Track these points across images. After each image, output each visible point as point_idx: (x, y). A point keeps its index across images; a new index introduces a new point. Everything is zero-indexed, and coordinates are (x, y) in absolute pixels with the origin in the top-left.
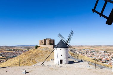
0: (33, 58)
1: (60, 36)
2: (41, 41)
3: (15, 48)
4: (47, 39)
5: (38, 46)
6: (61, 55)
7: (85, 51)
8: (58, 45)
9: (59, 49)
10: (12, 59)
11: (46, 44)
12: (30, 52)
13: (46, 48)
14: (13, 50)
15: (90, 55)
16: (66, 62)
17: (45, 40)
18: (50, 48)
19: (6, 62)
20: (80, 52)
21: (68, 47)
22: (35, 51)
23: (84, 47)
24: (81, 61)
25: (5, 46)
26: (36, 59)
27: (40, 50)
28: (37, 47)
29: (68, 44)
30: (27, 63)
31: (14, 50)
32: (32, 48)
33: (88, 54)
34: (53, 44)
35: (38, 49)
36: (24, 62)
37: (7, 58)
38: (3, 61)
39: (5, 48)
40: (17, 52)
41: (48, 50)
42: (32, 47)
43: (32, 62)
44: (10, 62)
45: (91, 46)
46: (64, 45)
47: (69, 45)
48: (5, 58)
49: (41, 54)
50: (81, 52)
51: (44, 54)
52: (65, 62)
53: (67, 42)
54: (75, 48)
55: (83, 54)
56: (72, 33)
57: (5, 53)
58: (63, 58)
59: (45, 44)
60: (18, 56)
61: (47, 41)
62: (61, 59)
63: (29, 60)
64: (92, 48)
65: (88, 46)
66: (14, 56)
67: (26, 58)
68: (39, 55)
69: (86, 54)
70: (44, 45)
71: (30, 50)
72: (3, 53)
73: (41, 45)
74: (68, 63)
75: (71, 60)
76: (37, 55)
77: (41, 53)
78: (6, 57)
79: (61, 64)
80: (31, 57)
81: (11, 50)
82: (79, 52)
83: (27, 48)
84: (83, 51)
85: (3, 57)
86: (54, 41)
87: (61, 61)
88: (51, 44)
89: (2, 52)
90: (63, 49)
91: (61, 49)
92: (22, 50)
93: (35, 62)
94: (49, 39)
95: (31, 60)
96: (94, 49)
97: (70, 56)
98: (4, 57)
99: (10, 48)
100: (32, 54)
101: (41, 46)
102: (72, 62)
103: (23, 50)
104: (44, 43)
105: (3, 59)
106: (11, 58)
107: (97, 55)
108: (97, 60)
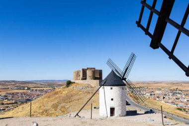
0: (63, 104)
1: (110, 63)
2: (78, 73)
3: (30, 86)
4: (88, 69)
5: (72, 81)
6: (112, 99)
7: (160, 92)
8: (106, 79)
9: (107, 88)
10: (25, 105)
11: (86, 79)
12: (56, 93)
13: (86, 85)
14: (26, 88)
15: (170, 101)
16: (122, 112)
17: (84, 71)
18: (93, 86)
19: (13, 111)
20: (151, 95)
21: (125, 85)
22: (65, 92)
23: (159, 85)
24: (151, 112)
25: (14, 81)
26: (67, 107)
27: (75, 88)
28: (69, 83)
29: (125, 79)
30: (51, 112)
31: (29, 89)
32: (61, 85)
33: (167, 97)
34: (100, 78)
35: (71, 87)
36: (46, 111)
37: (16, 103)
38: (9, 108)
39: (13, 85)
40: (34, 93)
41: (90, 89)
42: (60, 83)
43: (61, 112)
44: (20, 110)
45: (174, 83)
46: (117, 80)
47: (127, 80)
48: (12, 103)
49: (77, 97)
50: (153, 93)
51: (81, 96)
52: (120, 113)
53: (124, 75)
54: (142, 85)
55: (158, 97)
56: (133, 57)
57: (13, 94)
58: (116, 104)
59: (84, 78)
60: (35, 100)
61: (89, 73)
62: (113, 106)
63: (55, 107)
64: (175, 87)
65: (168, 83)
66: (28, 100)
67: (50, 104)
68: (73, 98)
69: (164, 98)
70: (83, 79)
71: (57, 90)
72: (10, 94)
73: (76, 79)
74: (125, 113)
75: (131, 110)
76: (69, 98)
77: (77, 94)
78: (14, 101)
79: (111, 116)
80: (59, 103)
81: (24, 89)
82: (149, 94)
83: (52, 85)
84: (157, 92)
85: (9, 102)
86: (100, 72)
87: (112, 110)
88: (95, 78)
89: (8, 92)
90: (115, 87)
91: (112, 88)
92: (42, 89)
93: (64, 111)
94: (91, 69)
95: (59, 107)
96: (180, 88)
97: (132, 102)
98: (11, 102)
99: (22, 85)
100: (60, 97)
101: (77, 81)
102: (134, 113)
103: (44, 89)
104: (83, 76)
105: (9, 106)
106: (22, 103)
107: (185, 100)
108: (185, 110)
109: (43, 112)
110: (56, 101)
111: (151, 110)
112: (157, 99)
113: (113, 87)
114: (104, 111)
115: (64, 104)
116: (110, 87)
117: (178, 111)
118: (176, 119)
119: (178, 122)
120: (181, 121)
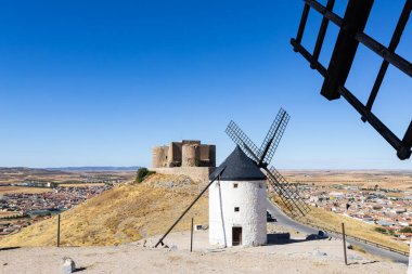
0: (129, 220)
1: (232, 129)
2: (162, 151)
3: (58, 179)
4: (184, 142)
5: (150, 169)
6: (237, 209)
7: (341, 194)
8: (224, 165)
9: (227, 185)
10: (46, 221)
11: (179, 165)
12: (115, 196)
13: (181, 179)
14: (49, 185)
15: (362, 213)
16: (258, 237)
17: (177, 148)
18: (196, 179)
19: (21, 234)
20: (321, 200)
21: (264, 178)
22: (135, 192)
24: (321, 236)
25: (21, 169)
26: (138, 225)
27: (156, 185)
28: (143, 174)
29: (265, 166)
30: (102, 236)
31: (54, 185)
32: (126, 178)
33: (354, 205)
34: (211, 164)
35: (147, 182)
36: (93, 234)
37: (25, 216)
38: (10, 228)
39: (20, 177)
40: (65, 194)
41: (189, 186)
42: (124, 174)
43: (125, 236)
44: (36, 231)
45: (370, 176)
46: (249, 168)
47: (268, 167)
48: (18, 217)
49: (160, 205)
50: (324, 196)
51: (171, 202)
52: (253, 238)
53: (263, 157)
54: (301, 179)
55: (335, 205)
56: (283, 118)
57: (20, 196)
58: (245, 220)
59: (177, 162)
60: (69, 210)
61: (187, 152)
62: (238, 223)
63: (113, 225)
64: (371, 184)
65: (356, 175)
66: (53, 210)
67: (102, 219)
68: (153, 207)
69: (348, 206)
70: (173, 165)
71: (117, 187)
72: (13, 196)
73: (158, 166)
74: (264, 239)
75: (278, 232)
76: (142, 207)
77: (161, 197)
78: (21, 213)
79: (234, 244)
80: (121, 216)
81: (43, 187)
82: (316, 199)
83: (106, 177)
84: (334, 194)
85: (11, 214)
86: (212, 150)
87: (237, 232)
88: (201, 164)
89: (9, 192)
90: (244, 182)
91: (236, 186)
92: (84, 185)
93: (133, 234)
94: (192, 142)
95: (121, 226)
96: (383, 185)
97: (279, 216)
98: (15, 213)
99: (39, 177)
100: (123, 203)
101: (160, 170)
102: (284, 239)
103: (90, 185)
104: (174, 159)
105: (12, 222)
106: (41, 216)
107: (394, 211)
108: (392, 232)
109: (86, 237)
110: (115, 213)
111: (321, 233)
112: (334, 209)
113: (240, 183)
114: (218, 234)
115: (133, 218)
116: (232, 183)
117: (379, 236)
118: (372, 251)
119: (377, 258)
120: (384, 256)
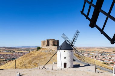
1: (64, 36)
2: (44, 42)
3: (15, 50)
4: (50, 39)
5: (41, 47)
6: (65, 58)
7: (94, 53)
8: (61, 46)
10: (11, 62)
11: (49, 46)
12: (31, 54)
13: (49, 50)
14: (12, 52)
15: (100, 59)
16: (71, 66)
17: (48, 41)
18: (53, 50)
19: (4, 65)
20: (88, 55)
21: (73, 49)
22: (36, 53)
23: (93, 49)
24: (88, 65)
25: (4, 47)
26: (37, 63)
27: (42, 51)
28: (39, 48)
29: (73, 46)
30: (27, 66)
31: (14, 52)
32: (34, 50)
34: (58, 45)
35: (40, 51)
36: (25, 65)
37: (6, 60)
38: (1, 64)
39: (4, 49)
40: (17, 54)
41: (51, 52)
42: (33, 48)
43: (34, 66)
44: (9, 64)
45: (102, 48)
46: (68, 46)
47: (74, 46)
48: (3, 61)
49: (43, 57)
50: (89, 54)
51: (46, 56)
52: (70, 66)
53: (72, 43)
54: (83, 49)
55: (92, 57)
56: (78, 33)
57: (4, 55)
58: (67, 61)
59: (48, 45)
60: (18, 59)
61: (51, 42)
62: (65, 62)
63: (30, 62)
64: (102, 51)
65: (98, 48)
66: (13, 58)
67: (27, 61)
68: (41, 57)
69: (96, 57)
70: (47, 46)
71: (31, 52)
72: (2, 55)
74: (73, 66)
75: (76, 64)
76: (38, 58)
77: (44, 55)
78: (4, 59)
79: (64, 68)
80: (33, 60)
81: (11, 52)
82: (87, 55)
83: (28, 49)
84: (92, 53)
85: (1, 60)
86: (58, 42)
87: (65, 64)
88: (55, 45)
90: (67, 51)
91: (65, 51)
92: (22, 52)
93: (36, 65)
94: (52, 39)
95: (33, 63)
96: (105, 51)
97: (77, 60)
98: (3, 60)
99: (9, 49)
100: (33, 57)
101: (43, 47)
102: (78, 66)
103: (24, 52)
104: (47, 44)
105: (2, 62)
106: (10, 60)
107: (108, 58)
108: (108, 64)
109: (23, 66)
110: (31, 59)
111: (88, 64)
112: (92, 58)
114: (60, 65)
115: (36, 61)
116: (63, 51)
117: (104, 65)
118: (103, 69)
119: (104, 71)
120: (106, 70)
